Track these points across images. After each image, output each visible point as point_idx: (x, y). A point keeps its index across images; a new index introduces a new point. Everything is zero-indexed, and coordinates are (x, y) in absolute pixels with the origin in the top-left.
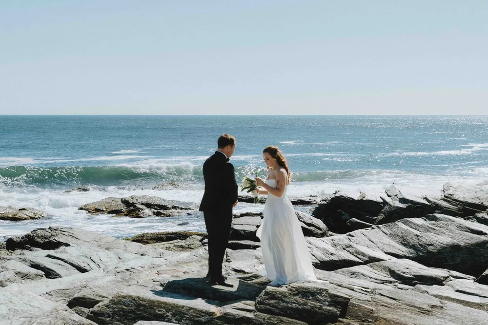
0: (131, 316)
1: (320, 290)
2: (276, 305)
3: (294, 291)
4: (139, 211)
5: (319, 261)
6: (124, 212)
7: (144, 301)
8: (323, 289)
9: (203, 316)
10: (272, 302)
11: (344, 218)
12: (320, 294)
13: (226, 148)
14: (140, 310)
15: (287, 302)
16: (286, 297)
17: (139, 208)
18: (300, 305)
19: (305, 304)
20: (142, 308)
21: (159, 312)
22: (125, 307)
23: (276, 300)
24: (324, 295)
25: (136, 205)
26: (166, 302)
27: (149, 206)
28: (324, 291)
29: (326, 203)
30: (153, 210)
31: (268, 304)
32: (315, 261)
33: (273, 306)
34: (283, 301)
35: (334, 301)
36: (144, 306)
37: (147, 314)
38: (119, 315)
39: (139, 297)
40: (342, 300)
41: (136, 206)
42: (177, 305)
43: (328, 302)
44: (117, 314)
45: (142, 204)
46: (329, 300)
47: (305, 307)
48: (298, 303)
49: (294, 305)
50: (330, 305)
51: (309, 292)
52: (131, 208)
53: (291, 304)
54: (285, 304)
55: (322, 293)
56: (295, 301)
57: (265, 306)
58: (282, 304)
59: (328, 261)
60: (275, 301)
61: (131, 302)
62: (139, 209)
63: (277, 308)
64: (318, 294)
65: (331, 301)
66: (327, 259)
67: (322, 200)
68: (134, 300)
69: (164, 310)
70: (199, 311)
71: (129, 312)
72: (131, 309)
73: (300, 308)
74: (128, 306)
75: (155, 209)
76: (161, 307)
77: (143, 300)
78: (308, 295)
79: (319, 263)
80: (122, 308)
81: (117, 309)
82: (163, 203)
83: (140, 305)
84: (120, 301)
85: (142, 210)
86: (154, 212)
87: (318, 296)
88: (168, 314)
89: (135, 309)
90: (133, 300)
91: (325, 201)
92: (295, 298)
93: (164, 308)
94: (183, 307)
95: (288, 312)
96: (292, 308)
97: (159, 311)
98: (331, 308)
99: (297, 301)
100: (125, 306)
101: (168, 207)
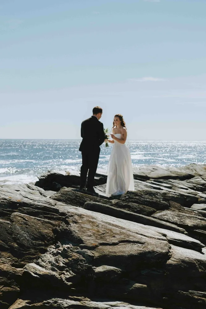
0: (74, 201)
3: (145, 193)
9: (108, 203)
11: (58, 187)
12: (157, 194)
13: (98, 115)
14: (78, 199)
15: (144, 198)
22: (70, 197)
23: (138, 196)
29: (44, 178)
31: (135, 199)
33: (138, 200)
34: (142, 197)
36: (79, 196)
38: (69, 201)
43: (162, 199)
46: (162, 197)
47: (153, 200)
48: (149, 198)
49: (147, 199)
50: (163, 201)
51: (152, 193)
58: (142, 199)
63: (140, 200)
67: (42, 176)
68: (74, 193)
71: (73, 199)
73: (151, 201)
74: (72, 196)
77: (78, 193)
78: (152, 195)
84: (67, 193)
87: (156, 196)
91: (44, 176)
92: (146, 196)
95: (146, 203)
96: (147, 201)
97: (87, 199)
98: (164, 202)
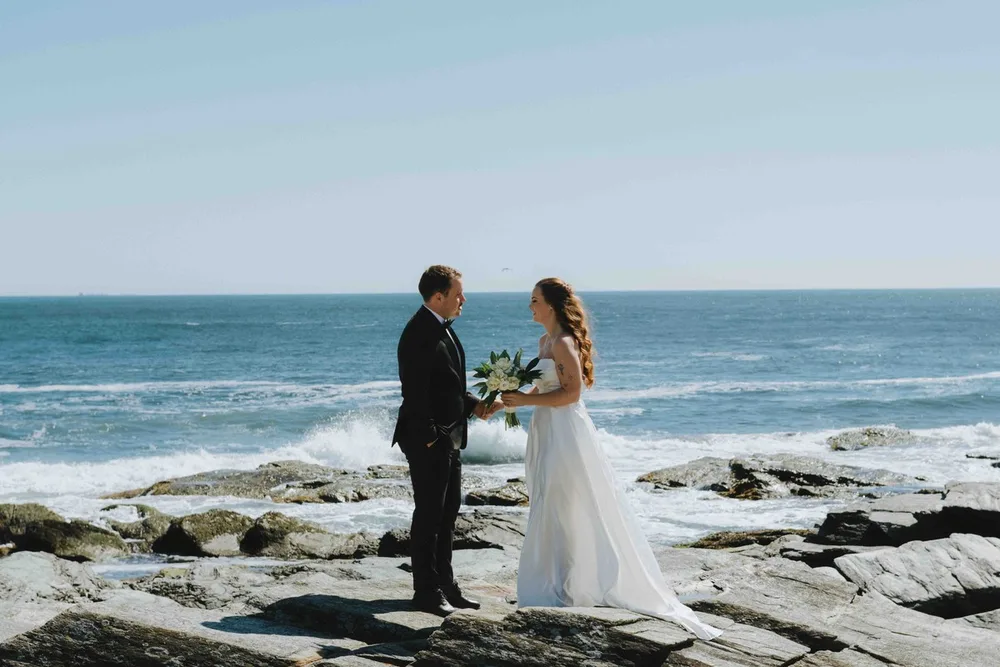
1: (589, 621)
2: (459, 651)
3: (518, 622)
4: (760, 487)
5: (965, 588)
6: (728, 490)
7: (123, 628)
8: (596, 619)
10: (451, 643)
12: (586, 630)
14: (107, 648)
15: (488, 646)
16: (490, 633)
17: (761, 481)
18: (520, 654)
19: (535, 652)
20: (112, 643)
21: (150, 655)
22: (70, 640)
23: (461, 639)
24: (597, 634)
25: (755, 474)
26: (177, 634)
27: (785, 476)
28: (599, 624)
30: (793, 486)
31: (439, 649)
32: (953, 589)
34: (480, 643)
35: (617, 647)
36: (117, 638)
37: (121, 659)
38: (52, 657)
39: (112, 620)
40: (640, 647)
41: (752, 477)
42: (205, 640)
43: (600, 650)
44: (47, 654)
45: (771, 472)
46: (606, 645)
47: (534, 658)
48: (516, 648)
49: (504, 653)
50: (602, 658)
51: (555, 625)
52: (746, 480)
53: (498, 652)
54: (482, 651)
55: (592, 629)
56: (509, 645)
57: (428, 653)
58: (475, 649)
59: (983, 589)
60: (458, 642)
61: (91, 628)
62: (758, 483)
63: (458, 657)
64: (581, 630)
65: (608, 649)
66: (982, 584)
68: (99, 625)
69: (166, 651)
70: (254, 656)
71: (77, 652)
72: (84, 646)
73: (520, 660)
74: (80, 637)
75: (799, 483)
76: (161, 643)
77: (121, 625)
78: (553, 631)
79: (964, 593)
80: (63, 642)
81: (50, 642)
82: (819, 471)
83: (111, 636)
84: (63, 625)
85: (766, 484)
86: (793, 491)
87: (579, 636)
88: (173, 659)
89: (94, 645)
90: (96, 624)
92: (514, 636)
93: (167, 645)
94: (218, 645)
96: (497, 661)
97: (153, 651)
98: (602, 665)
99: (516, 645)
100: (72, 636)
101: (827, 480)
